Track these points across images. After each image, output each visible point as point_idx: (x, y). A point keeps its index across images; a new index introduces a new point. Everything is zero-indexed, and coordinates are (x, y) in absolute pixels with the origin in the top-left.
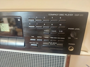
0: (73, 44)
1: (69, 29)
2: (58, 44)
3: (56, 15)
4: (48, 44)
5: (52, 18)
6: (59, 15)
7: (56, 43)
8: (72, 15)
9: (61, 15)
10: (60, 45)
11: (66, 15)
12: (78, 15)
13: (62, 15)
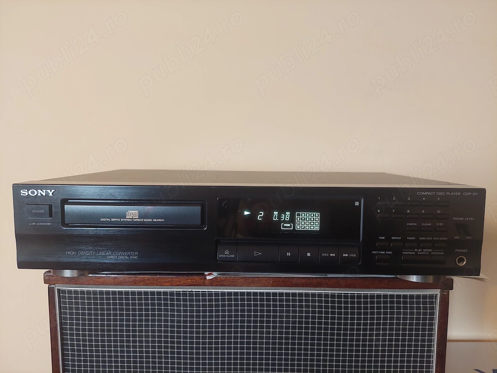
0: (464, 251)
1: (454, 218)
2: (434, 253)
3: (430, 194)
4: (414, 253)
5: (424, 199)
6: (436, 194)
7: (431, 250)
8: (459, 194)
9: (439, 194)
10: (439, 253)
11: (449, 193)
12: (469, 194)
13: (441, 194)
